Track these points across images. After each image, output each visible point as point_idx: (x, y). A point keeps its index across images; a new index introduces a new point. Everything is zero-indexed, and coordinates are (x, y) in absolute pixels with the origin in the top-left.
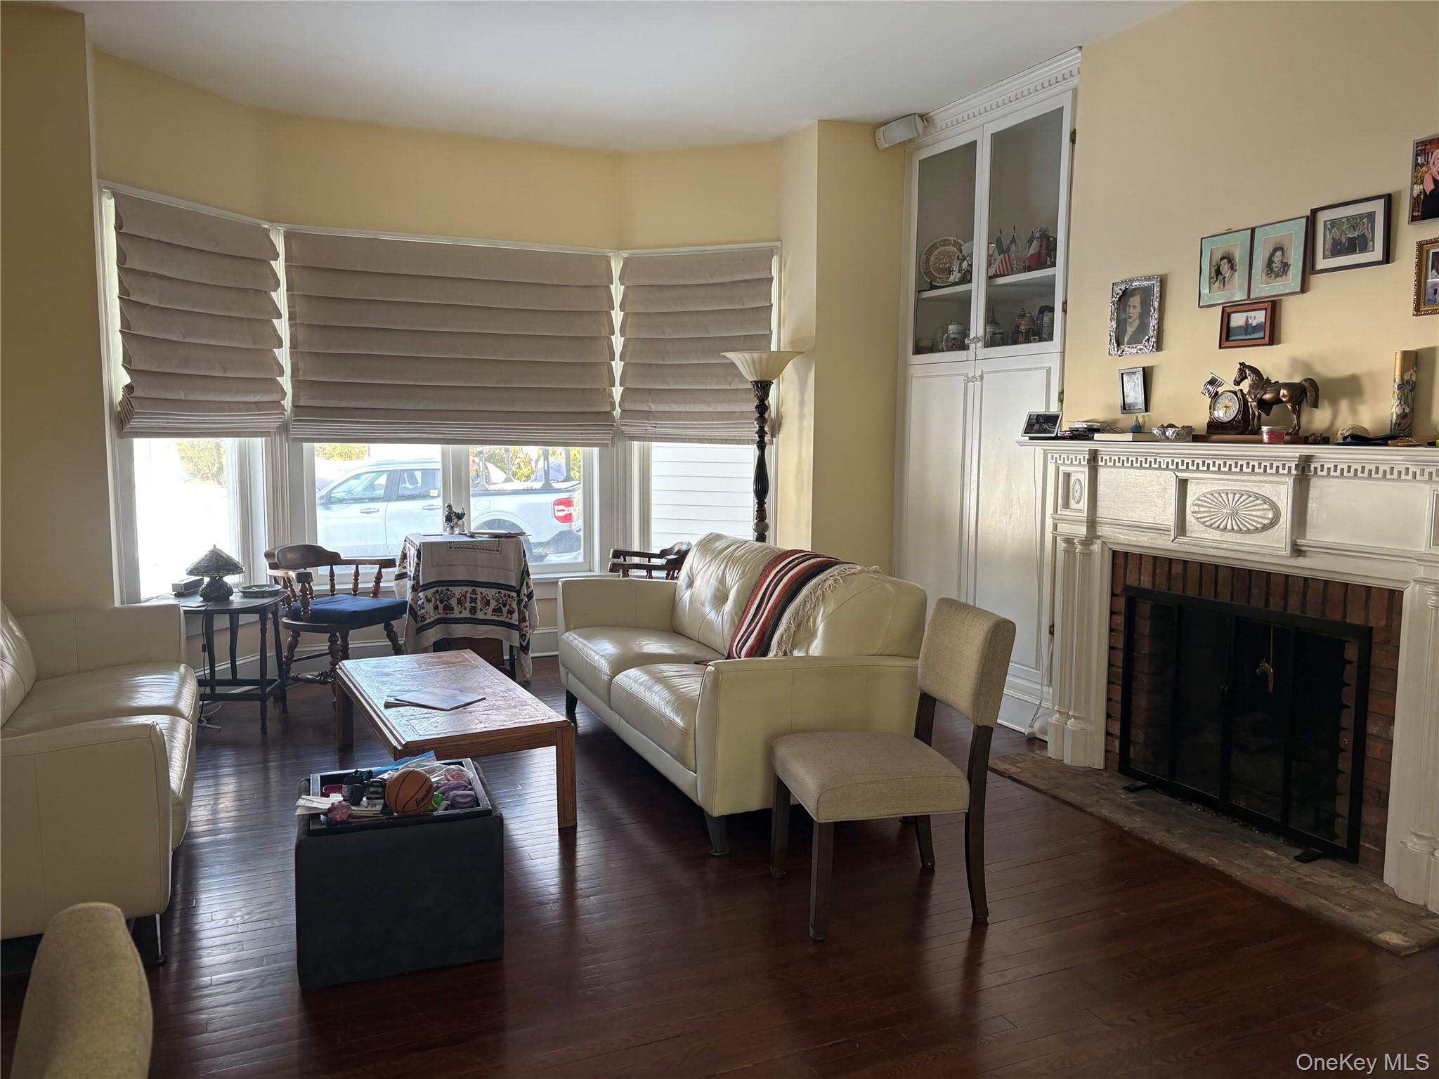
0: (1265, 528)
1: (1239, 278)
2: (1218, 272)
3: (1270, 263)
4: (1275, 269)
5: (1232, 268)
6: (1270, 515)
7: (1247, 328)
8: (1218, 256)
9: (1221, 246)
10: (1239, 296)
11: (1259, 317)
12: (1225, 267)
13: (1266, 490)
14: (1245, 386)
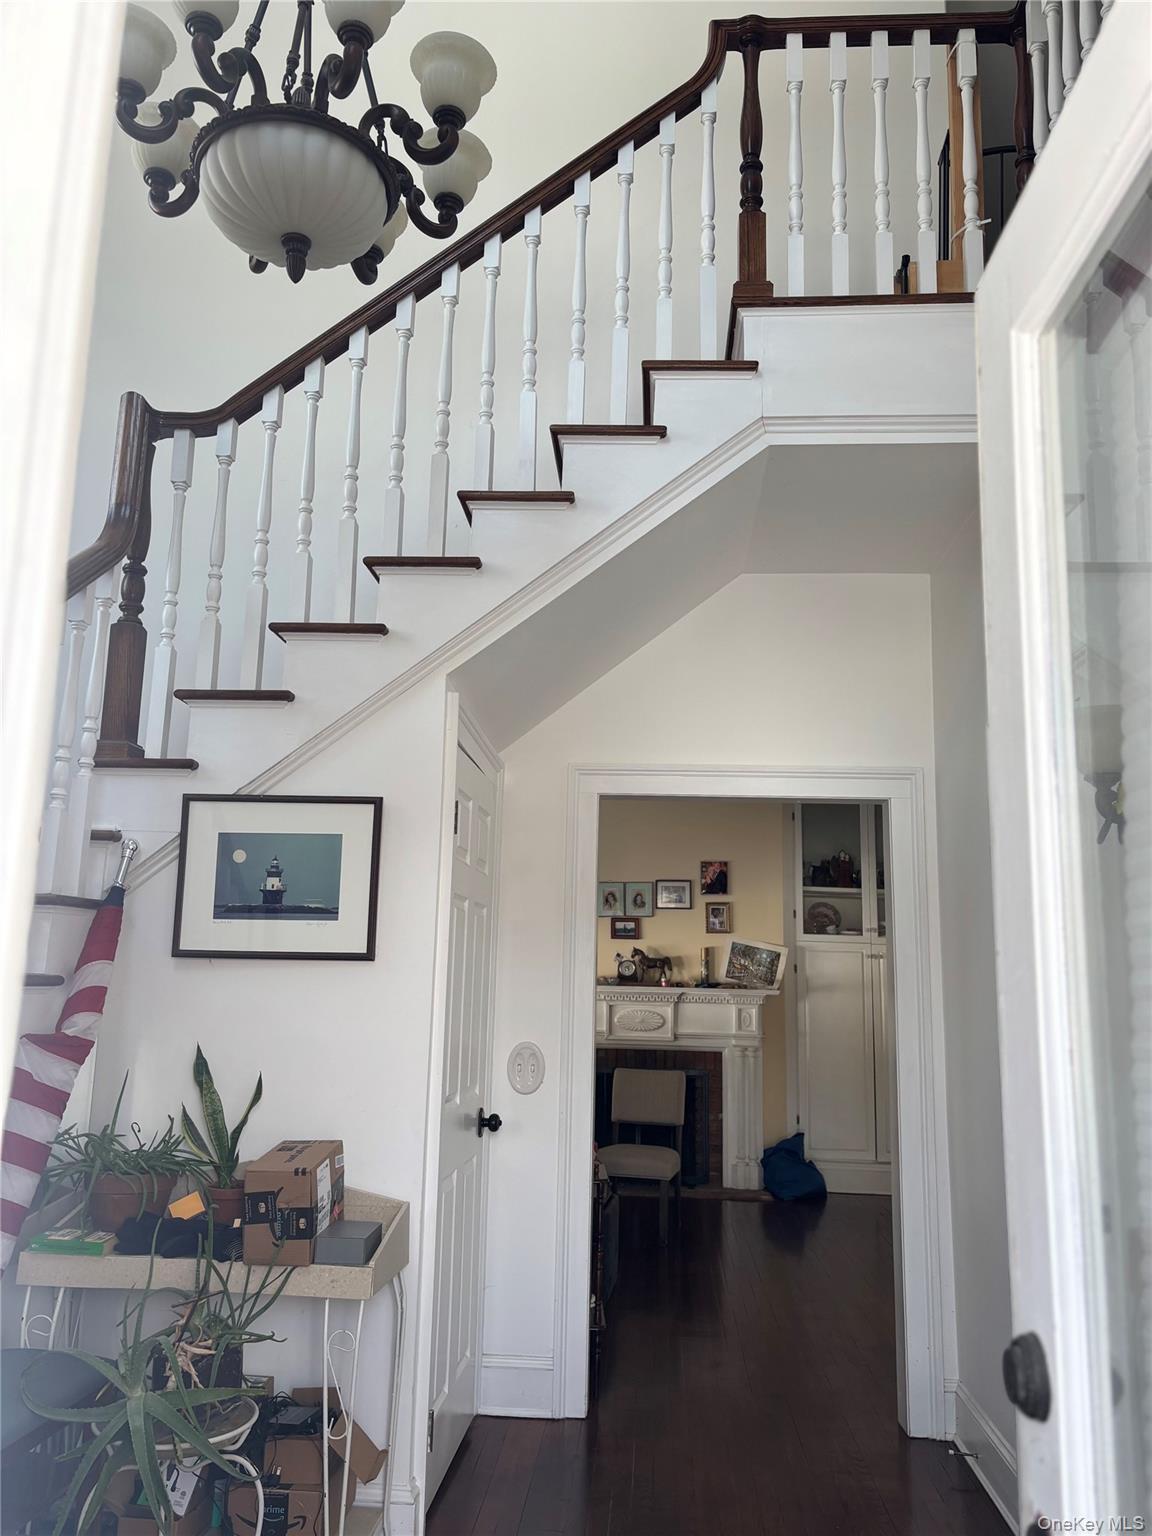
0: (659, 1027)
1: (619, 905)
2: (607, 901)
3: (635, 901)
4: (638, 902)
5: (615, 899)
6: (661, 1021)
7: (625, 930)
8: (606, 893)
9: (609, 889)
10: (620, 914)
11: (631, 925)
12: (611, 899)
13: (659, 1010)
14: (637, 958)
